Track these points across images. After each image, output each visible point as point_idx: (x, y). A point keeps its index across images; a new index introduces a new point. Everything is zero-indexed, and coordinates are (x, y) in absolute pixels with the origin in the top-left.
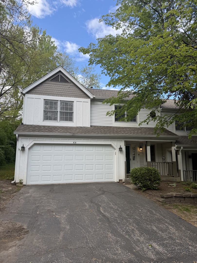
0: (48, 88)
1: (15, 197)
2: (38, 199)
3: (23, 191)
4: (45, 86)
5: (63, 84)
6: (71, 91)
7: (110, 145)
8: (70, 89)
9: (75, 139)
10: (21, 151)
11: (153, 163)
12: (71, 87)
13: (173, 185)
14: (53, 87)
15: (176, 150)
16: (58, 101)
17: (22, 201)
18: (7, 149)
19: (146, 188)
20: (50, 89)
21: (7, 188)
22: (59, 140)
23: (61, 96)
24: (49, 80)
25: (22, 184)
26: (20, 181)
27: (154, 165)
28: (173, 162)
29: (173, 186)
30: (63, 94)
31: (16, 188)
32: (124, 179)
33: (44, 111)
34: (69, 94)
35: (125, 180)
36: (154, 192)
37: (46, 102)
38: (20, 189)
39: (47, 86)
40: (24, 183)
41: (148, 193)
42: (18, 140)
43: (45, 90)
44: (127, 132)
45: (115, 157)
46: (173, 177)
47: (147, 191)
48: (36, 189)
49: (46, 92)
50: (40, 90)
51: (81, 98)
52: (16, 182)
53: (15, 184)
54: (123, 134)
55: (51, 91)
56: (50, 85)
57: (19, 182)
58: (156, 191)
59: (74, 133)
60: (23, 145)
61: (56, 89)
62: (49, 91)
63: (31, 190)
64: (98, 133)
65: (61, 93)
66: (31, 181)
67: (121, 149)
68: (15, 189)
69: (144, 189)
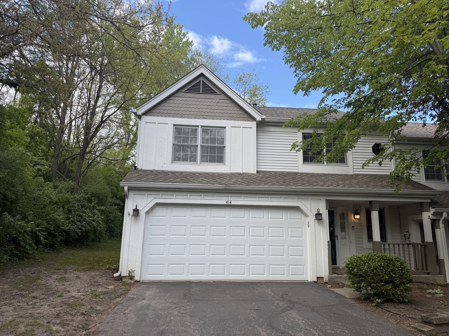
0: (180, 105)
1: (119, 306)
2: (163, 313)
3: (134, 294)
4: (175, 102)
5: (206, 97)
6: (221, 108)
7: (297, 209)
8: (219, 104)
9: (229, 195)
10: (133, 217)
11: (384, 245)
12: (221, 101)
13: (436, 293)
14: (190, 103)
15: (431, 219)
16: (198, 126)
17: (133, 318)
18: (110, 213)
19: (383, 298)
20: (184, 106)
21: (106, 286)
22: (200, 197)
23: (204, 118)
24: (184, 91)
25: (133, 279)
26: (130, 272)
27: (387, 249)
28: (428, 242)
29: (438, 295)
30: (206, 114)
31: (122, 287)
32: (327, 277)
33: (173, 145)
34: (217, 114)
35: (329, 277)
36: (402, 309)
37: (178, 129)
38: (129, 290)
39: (179, 102)
40: (137, 278)
41: (388, 309)
42: (128, 197)
43: (175, 109)
44: (329, 183)
45: (308, 232)
46: (428, 273)
47: (386, 306)
48: (158, 291)
49: (177, 112)
50: (168, 108)
51: (238, 121)
52: (122, 275)
53: (120, 278)
54: (322, 186)
55: (186, 109)
56: (185, 99)
57: (128, 275)
58: (405, 305)
59: (227, 184)
60: (136, 207)
61: (195, 106)
62: (182, 109)
63: (149, 293)
64: (273, 184)
65: (202, 114)
66: (149, 274)
67: (318, 216)
68: (121, 289)
69: (380, 301)
